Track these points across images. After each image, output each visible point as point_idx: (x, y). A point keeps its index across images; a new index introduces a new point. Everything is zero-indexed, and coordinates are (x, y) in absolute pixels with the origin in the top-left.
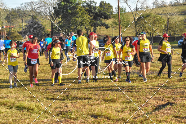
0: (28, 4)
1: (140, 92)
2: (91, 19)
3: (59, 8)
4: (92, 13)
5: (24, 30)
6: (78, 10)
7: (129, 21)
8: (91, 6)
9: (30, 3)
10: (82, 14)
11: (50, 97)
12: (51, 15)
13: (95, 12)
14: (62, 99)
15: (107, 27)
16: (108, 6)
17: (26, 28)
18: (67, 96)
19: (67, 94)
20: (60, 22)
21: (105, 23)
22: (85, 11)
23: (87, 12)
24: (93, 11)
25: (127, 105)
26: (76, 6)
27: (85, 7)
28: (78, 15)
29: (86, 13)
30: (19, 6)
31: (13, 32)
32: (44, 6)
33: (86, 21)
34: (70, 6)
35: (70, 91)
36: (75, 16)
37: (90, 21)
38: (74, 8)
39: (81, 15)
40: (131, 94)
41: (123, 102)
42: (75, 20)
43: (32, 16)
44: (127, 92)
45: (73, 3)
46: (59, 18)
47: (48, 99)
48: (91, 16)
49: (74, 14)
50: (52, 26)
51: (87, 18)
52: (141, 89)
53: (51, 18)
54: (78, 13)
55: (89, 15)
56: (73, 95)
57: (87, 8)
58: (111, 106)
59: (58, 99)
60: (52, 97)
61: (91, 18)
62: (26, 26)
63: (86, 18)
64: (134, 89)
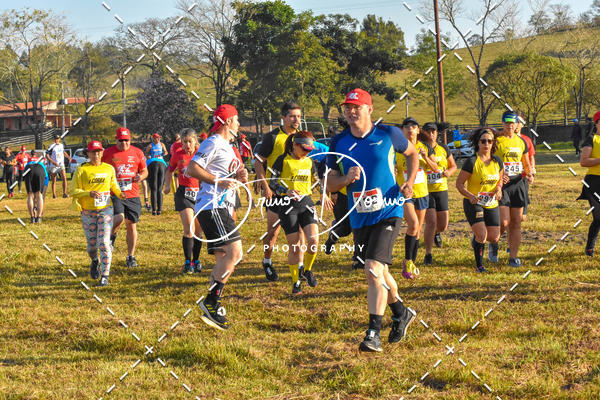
0: (138, 29)
1: (554, 301)
2: (340, 73)
3: (239, 40)
4: (344, 52)
5: (133, 110)
6: (300, 44)
7: (459, 77)
8: (340, 33)
9: (144, 25)
10: (312, 56)
11: (266, 321)
12: (215, 62)
13: (355, 51)
14: (308, 326)
15: (391, 96)
16: (390, 32)
17: (137, 105)
18: (322, 317)
19: (319, 310)
20: (243, 83)
21: (384, 84)
22: (320, 47)
23: (328, 52)
24: (348, 46)
25: (528, 344)
26: (292, 32)
27: (321, 34)
28: (301, 61)
29: (324, 55)
30: (112, 34)
31: (97, 118)
32: (189, 34)
33: (326, 78)
34: (273, 33)
35: (325, 302)
36: (291, 63)
37: (336, 79)
38: (287, 39)
39: (308, 60)
40: (527, 308)
41: (510, 336)
42: (292, 75)
43: (152, 67)
44: (512, 301)
45: (285, 24)
46: (240, 70)
47: (261, 327)
48: (341, 64)
49: (288, 58)
50: (218, 97)
51: (328, 68)
52: (553, 292)
53: (216, 73)
54: (300, 55)
55: (334, 59)
56: (340, 315)
57: (327, 38)
58: (478, 349)
59: (295, 328)
60: (275, 323)
61: (339, 69)
62: (139, 97)
63: (324, 69)
64: (533, 292)
